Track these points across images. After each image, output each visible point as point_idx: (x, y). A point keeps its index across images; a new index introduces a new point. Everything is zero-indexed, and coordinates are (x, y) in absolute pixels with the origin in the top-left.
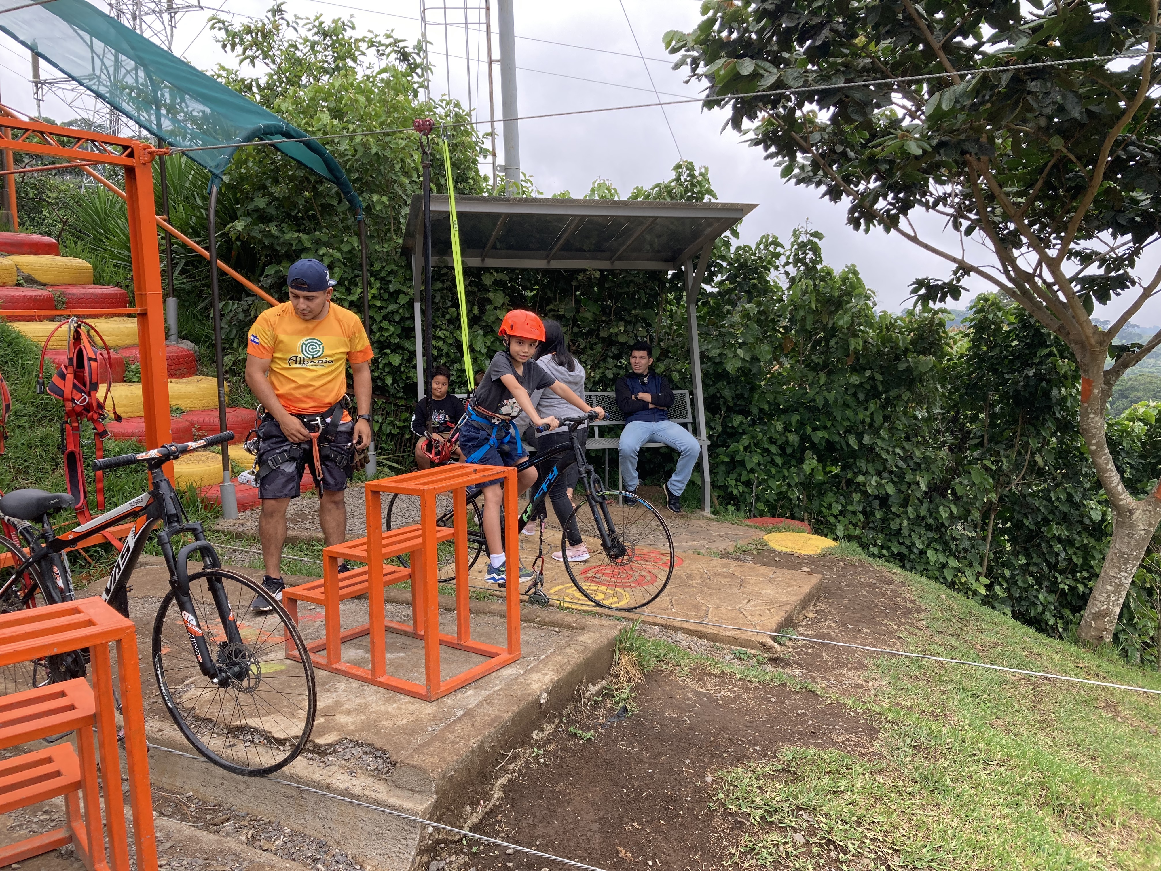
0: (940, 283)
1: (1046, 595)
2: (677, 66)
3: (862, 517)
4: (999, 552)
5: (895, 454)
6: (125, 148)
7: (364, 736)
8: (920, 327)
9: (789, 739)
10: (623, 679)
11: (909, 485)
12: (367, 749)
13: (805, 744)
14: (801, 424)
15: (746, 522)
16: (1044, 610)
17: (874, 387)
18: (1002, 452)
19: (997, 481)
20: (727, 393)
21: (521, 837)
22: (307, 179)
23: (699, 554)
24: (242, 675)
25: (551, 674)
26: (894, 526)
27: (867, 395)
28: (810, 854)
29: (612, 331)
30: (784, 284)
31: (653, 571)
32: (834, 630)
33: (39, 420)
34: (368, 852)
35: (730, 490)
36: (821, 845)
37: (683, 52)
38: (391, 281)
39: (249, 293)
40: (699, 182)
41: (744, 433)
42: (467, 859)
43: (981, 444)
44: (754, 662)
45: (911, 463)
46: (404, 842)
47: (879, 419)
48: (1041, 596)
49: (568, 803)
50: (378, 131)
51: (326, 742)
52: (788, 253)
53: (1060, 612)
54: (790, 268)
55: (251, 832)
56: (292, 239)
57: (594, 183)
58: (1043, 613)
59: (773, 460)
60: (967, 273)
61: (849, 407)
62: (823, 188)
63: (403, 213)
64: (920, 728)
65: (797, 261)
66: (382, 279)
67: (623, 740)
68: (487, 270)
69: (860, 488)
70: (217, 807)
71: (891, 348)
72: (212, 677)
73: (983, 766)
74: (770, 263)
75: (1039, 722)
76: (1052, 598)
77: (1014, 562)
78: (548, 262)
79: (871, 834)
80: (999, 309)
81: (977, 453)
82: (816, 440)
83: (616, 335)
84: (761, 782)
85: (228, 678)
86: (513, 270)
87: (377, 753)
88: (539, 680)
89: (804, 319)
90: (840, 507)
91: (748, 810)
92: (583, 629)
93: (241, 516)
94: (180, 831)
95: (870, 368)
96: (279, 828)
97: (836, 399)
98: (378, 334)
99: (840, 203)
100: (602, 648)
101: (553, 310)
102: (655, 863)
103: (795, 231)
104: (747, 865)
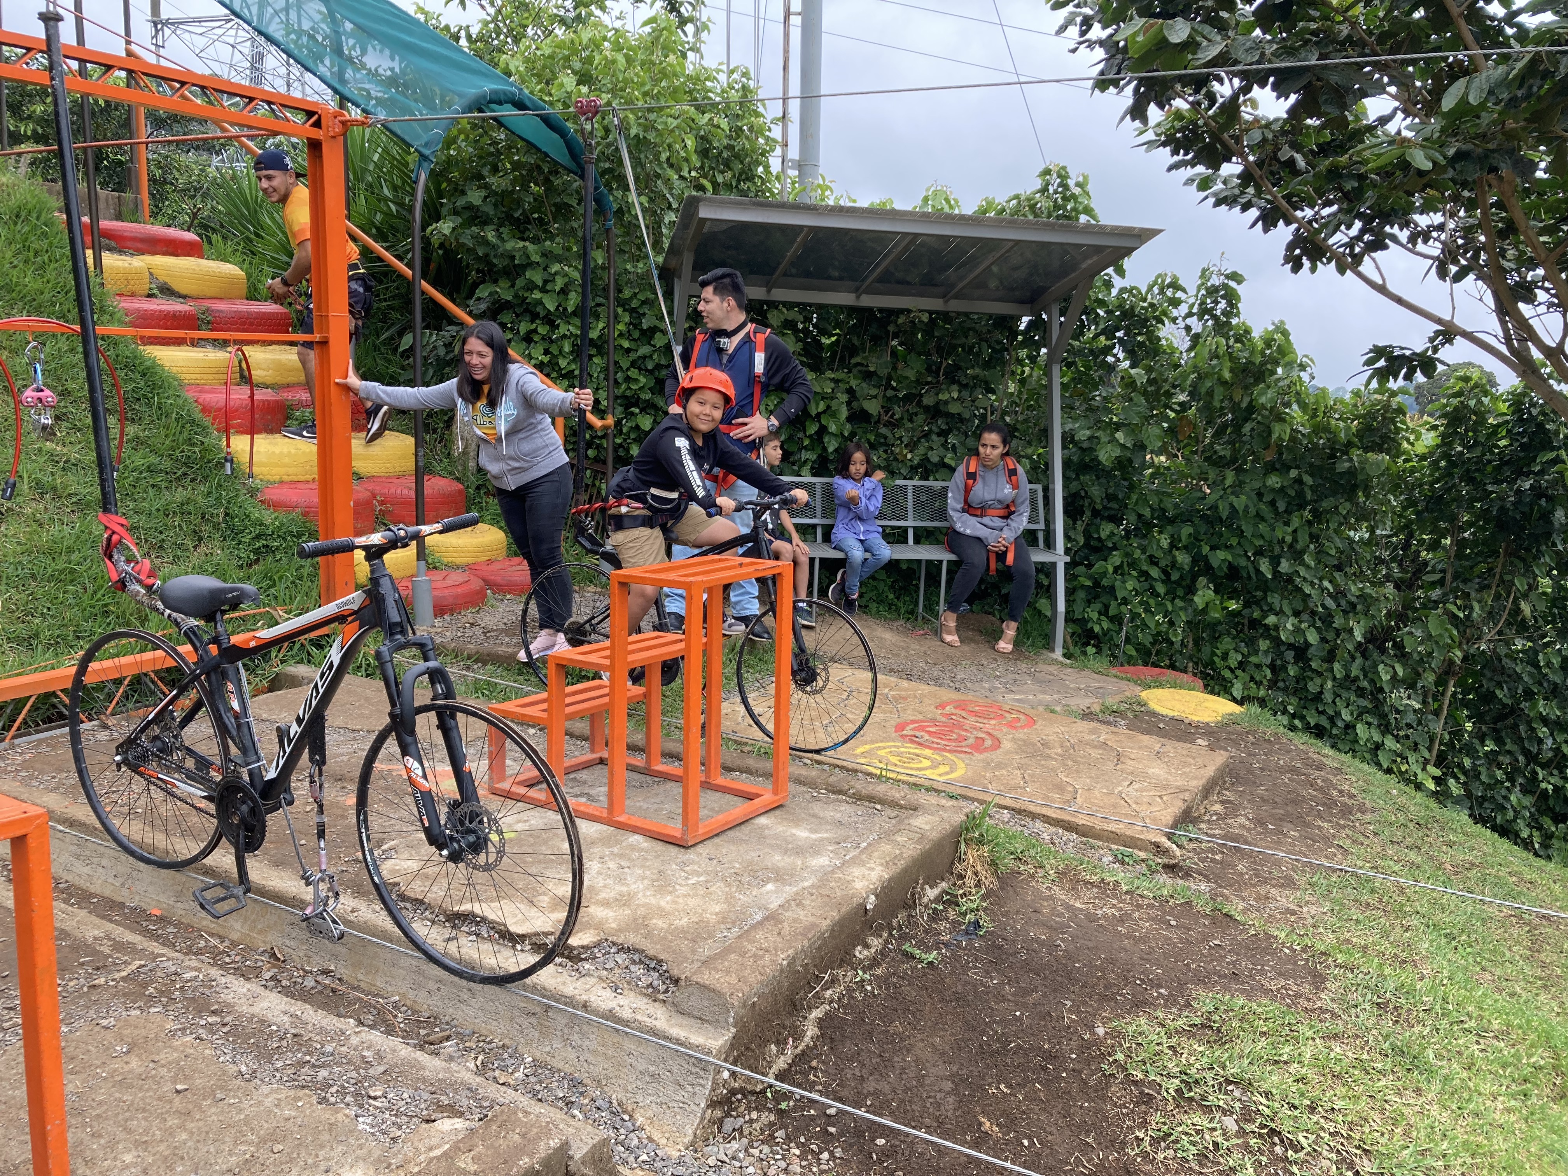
0: (1408, 353)
1: (1520, 796)
2: (1063, 29)
3: (1268, 673)
4: (1457, 733)
5: (1323, 589)
6: (310, 114)
7: (632, 939)
8: (1369, 412)
9: (1203, 980)
10: (970, 881)
11: (1338, 633)
12: (636, 957)
13: (1226, 989)
14: (1195, 538)
15: (1114, 671)
16: (1516, 817)
17: (1301, 494)
18: (1473, 594)
19: (1462, 634)
20: (1096, 492)
21: (845, 1093)
22: (538, 167)
23: (1052, 711)
24: (478, 846)
25: (879, 869)
26: (1313, 687)
27: (1289, 503)
28: (1246, 1147)
29: (941, 397)
30: (1181, 342)
31: (994, 733)
32: (1249, 830)
33: (178, 479)
34: (639, 1098)
35: (1089, 625)
36: (1261, 1136)
37: (1070, 8)
38: (644, 314)
39: (452, 320)
40: (1074, 197)
41: (1115, 548)
42: (772, 1118)
43: (1441, 582)
44: (1144, 868)
45: (1343, 603)
46: (690, 1089)
47: (1303, 538)
48: (1513, 798)
49: (908, 1051)
50: (640, 104)
51: (580, 943)
52: (1192, 300)
53: (1537, 821)
54: (1193, 321)
55: (481, 1057)
56: (514, 249)
57: (928, 190)
58: (1514, 821)
59: (1152, 587)
60: (1449, 340)
61: (1263, 519)
62: (1254, 213)
63: (667, 220)
64: (1385, 979)
65: (1204, 311)
66: (633, 311)
67: (976, 967)
68: (774, 305)
69: (1270, 632)
70: (432, 1020)
71: (1328, 440)
72: (440, 848)
73: (1475, 1038)
74: (1165, 313)
75: (1541, 979)
76: (1528, 801)
77: (1479, 747)
78: (858, 297)
79: (1330, 1126)
80: (1486, 393)
81: (1436, 594)
82: (1215, 564)
83: (946, 402)
84: (1174, 1041)
85: (462, 850)
86: (805, 305)
87: (653, 963)
88: (864, 876)
89: (1210, 393)
90: (1240, 658)
91: (1158, 1079)
92: (915, 809)
93: (437, 622)
94: (394, 1051)
95: (1297, 467)
96: (516, 1055)
97: (1247, 506)
98: (623, 386)
99: (1273, 232)
100: (943, 838)
101: (859, 364)
102: (1032, 1143)
103: (1204, 271)
104: (1161, 1156)
